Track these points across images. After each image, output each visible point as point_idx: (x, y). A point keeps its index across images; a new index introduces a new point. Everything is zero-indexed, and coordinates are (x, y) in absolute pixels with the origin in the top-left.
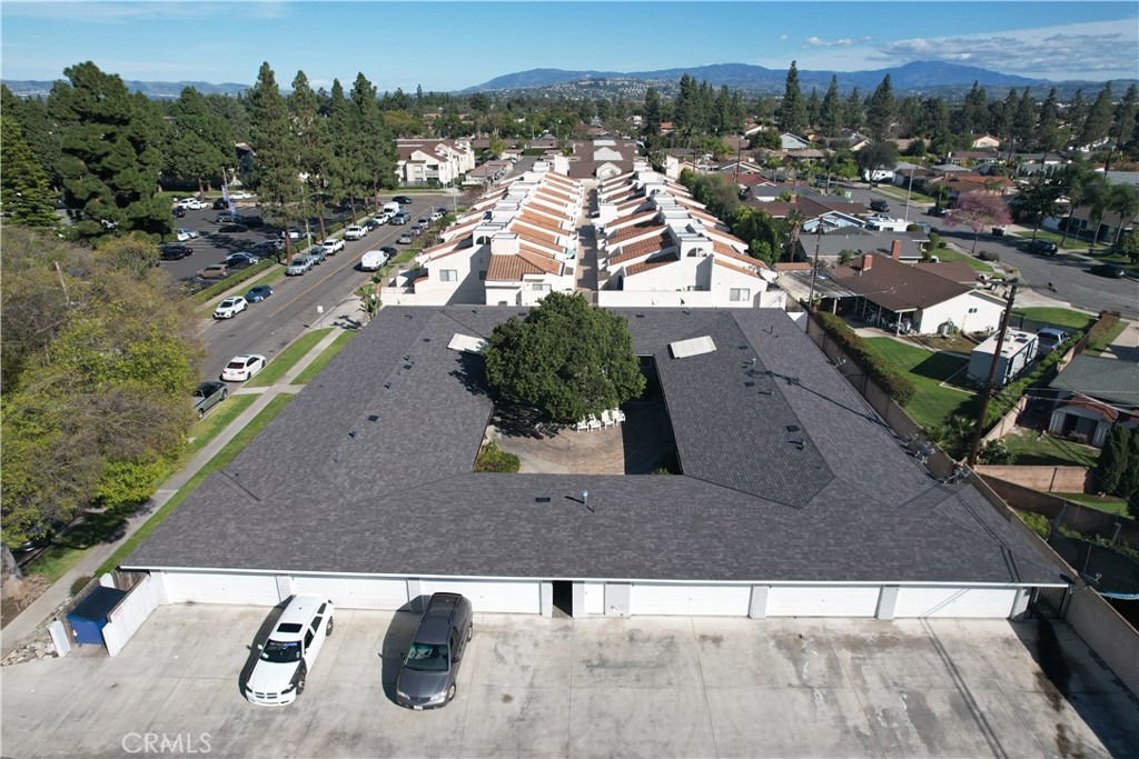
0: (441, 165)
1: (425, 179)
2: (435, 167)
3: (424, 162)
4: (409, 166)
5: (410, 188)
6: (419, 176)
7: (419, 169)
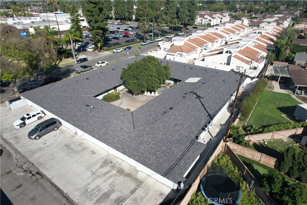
0: (212, 20)
1: (207, 24)
2: (210, 20)
3: (207, 18)
4: (203, 20)
5: (202, 26)
6: (205, 22)
7: (206, 20)
